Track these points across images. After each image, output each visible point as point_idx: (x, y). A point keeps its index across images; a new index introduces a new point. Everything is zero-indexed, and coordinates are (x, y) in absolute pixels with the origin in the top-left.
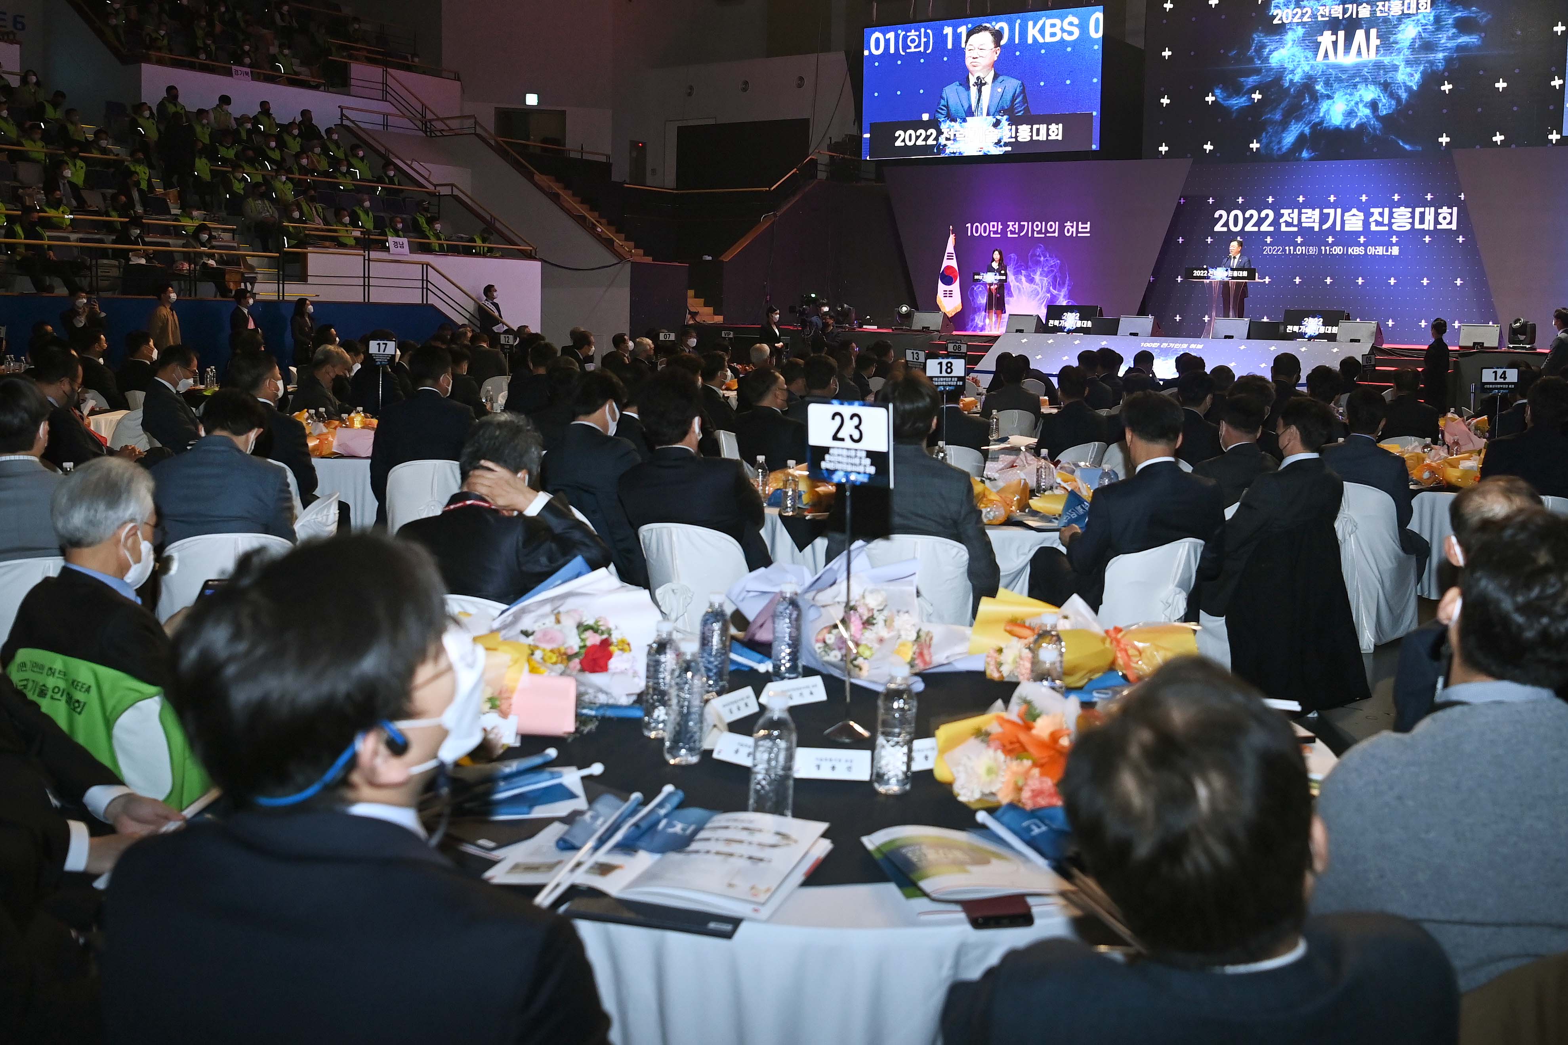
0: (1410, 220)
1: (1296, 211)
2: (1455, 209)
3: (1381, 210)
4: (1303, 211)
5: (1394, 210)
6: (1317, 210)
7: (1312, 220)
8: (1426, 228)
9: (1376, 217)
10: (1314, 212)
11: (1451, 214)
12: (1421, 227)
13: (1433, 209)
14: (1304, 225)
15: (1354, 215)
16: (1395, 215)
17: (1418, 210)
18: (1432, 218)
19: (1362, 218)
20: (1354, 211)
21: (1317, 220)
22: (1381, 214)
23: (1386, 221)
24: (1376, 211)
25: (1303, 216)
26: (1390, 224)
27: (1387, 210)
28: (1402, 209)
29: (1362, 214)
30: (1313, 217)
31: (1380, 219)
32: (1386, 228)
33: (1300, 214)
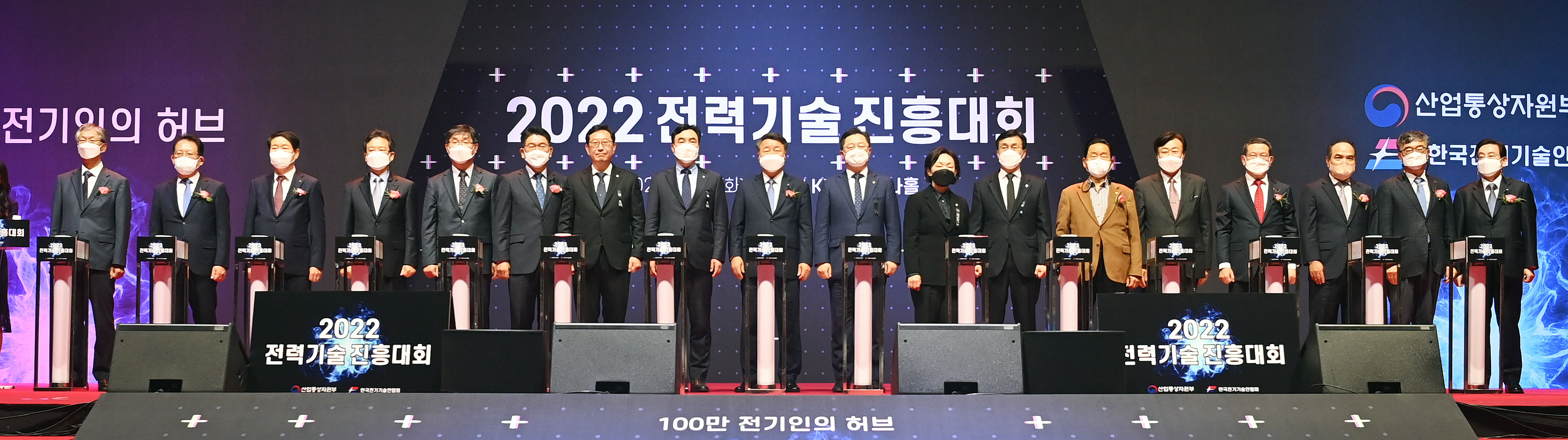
0: (939, 123)
1: (692, 100)
2: (1030, 101)
3: (876, 101)
4: (709, 100)
5: (905, 101)
6: (739, 101)
7: (729, 120)
8: (974, 140)
9: (867, 115)
10: (732, 104)
11: (1022, 111)
12: (963, 137)
13: (984, 101)
14: (711, 130)
15: (819, 111)
16: (907, 112)
17: (954, 103)
18: (983, 118)
19: (838, 117)
20: (820, 102)
21: (740, 121)
22: (878, 110)
23: (889, 125)
24: (867, 103)
25: (710, 112)
26: (898, 131)
27: (888, 101)
28: (921, 99)
29: (836, 109)
30: (731, 113)
31: (876, 121)
32: (890, 140)
33: (701, 107)
